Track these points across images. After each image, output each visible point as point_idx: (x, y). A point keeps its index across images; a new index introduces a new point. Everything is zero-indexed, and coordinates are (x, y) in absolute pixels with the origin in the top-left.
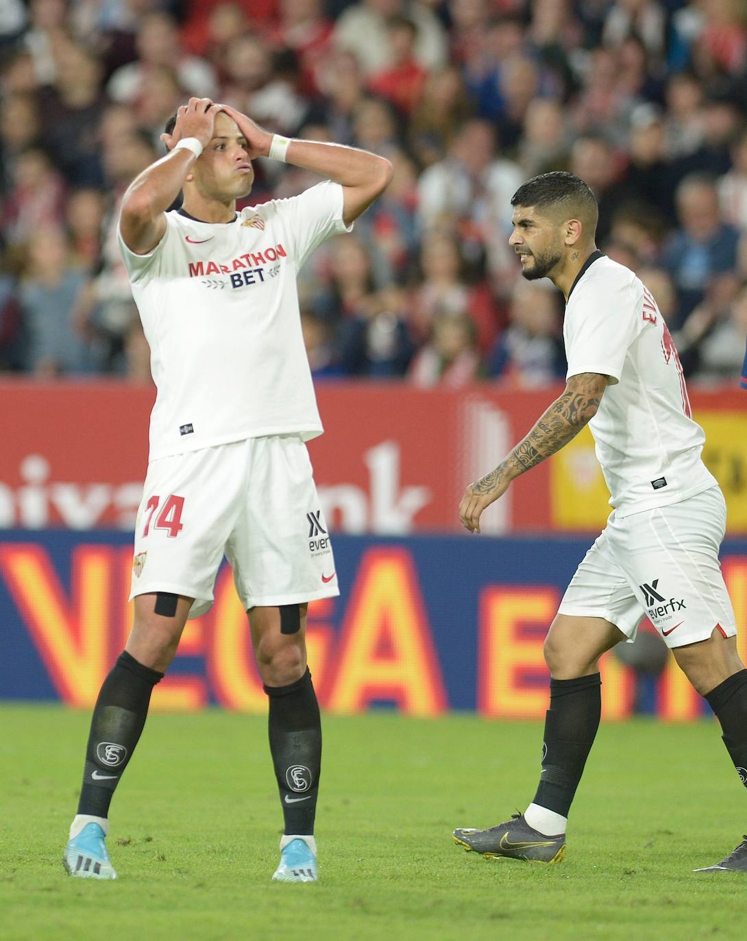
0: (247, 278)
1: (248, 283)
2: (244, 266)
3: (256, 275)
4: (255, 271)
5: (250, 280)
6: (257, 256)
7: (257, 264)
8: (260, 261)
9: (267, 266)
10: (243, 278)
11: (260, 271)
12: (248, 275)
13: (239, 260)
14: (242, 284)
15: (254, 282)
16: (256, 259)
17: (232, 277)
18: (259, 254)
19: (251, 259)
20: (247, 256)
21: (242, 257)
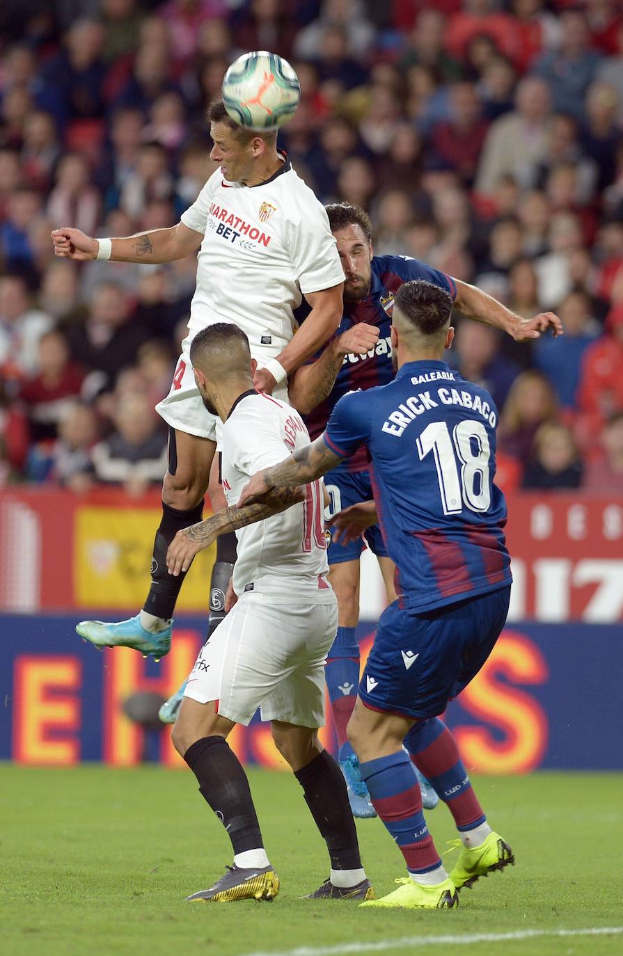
0: (226, 232)
1: (224, 236)
2: (231, 225)
3: (232, 235)
4: (234, 232)
5: (227, 235)
6: (246, 226)
7: (240, 230)
8: (244, 230)
9: (244, 237)
10: (224, 231)
11: (236, 234)
12: (228, 231)
13: (234, 217)
14: (220, 234)
15: (227, 238)
16: (243, 227)
17: (221, 224)
18: (249, 226)
19: (240, 224)
20: (239, 220)
21: (237, 218)
